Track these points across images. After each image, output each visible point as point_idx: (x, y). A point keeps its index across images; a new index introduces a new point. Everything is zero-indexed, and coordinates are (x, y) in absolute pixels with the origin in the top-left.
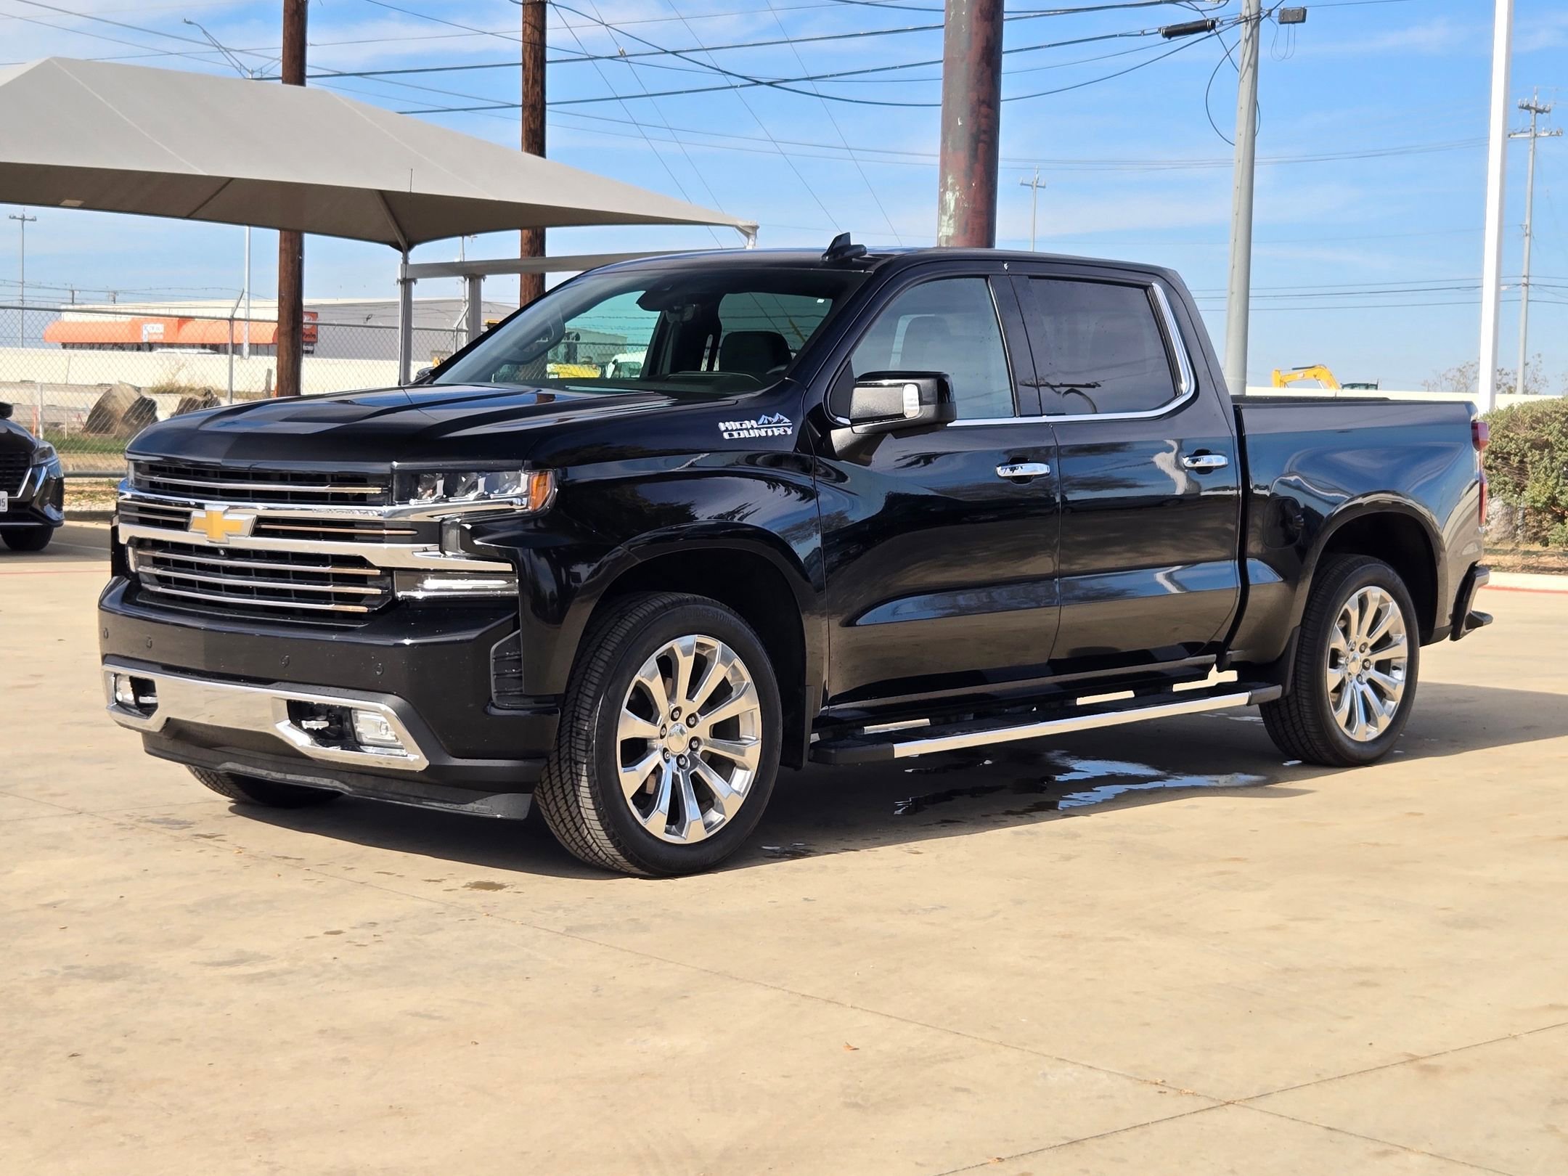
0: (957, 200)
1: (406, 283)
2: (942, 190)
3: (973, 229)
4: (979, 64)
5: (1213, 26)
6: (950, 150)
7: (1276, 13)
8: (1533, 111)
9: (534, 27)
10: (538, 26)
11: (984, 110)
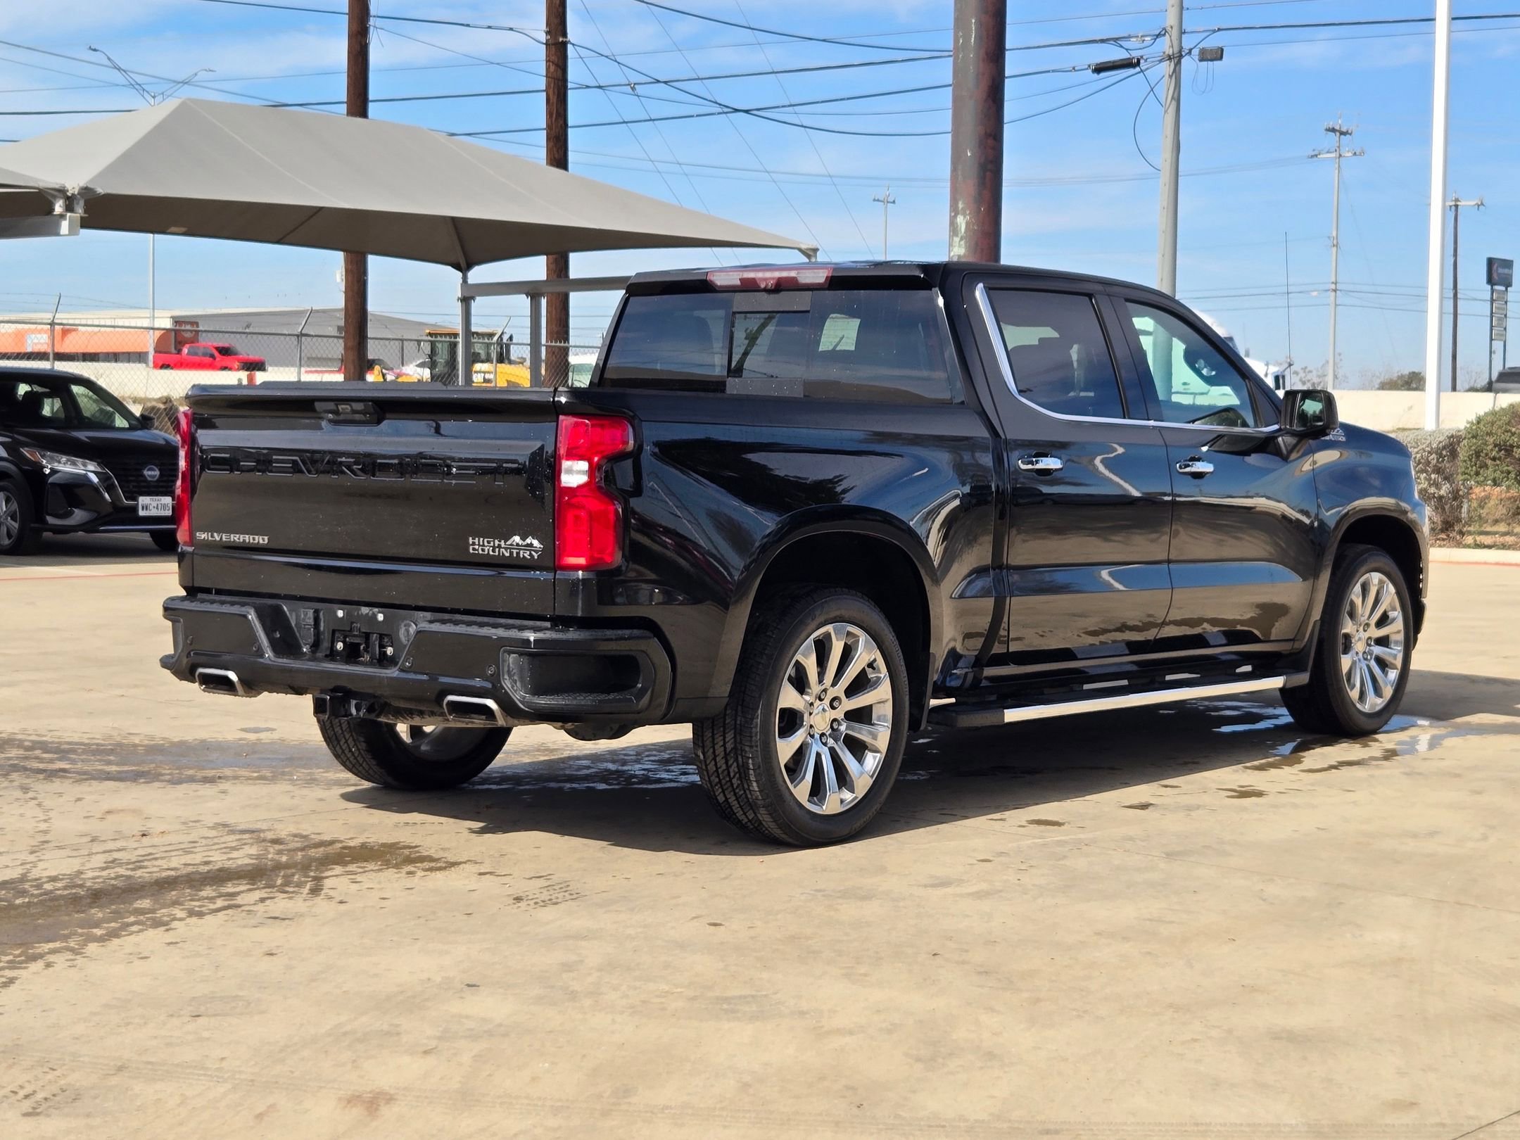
0: (967, 224)
1: (466, 301)
2: (953, 214)
3: (982, 250)
4: (986, 101)
5: (1138, 63)
6: (960, 178)
7: (1196, 52)
8: (1338, 134)
9: (557, 65)
10: (560, 64)
11: (990, 142)
